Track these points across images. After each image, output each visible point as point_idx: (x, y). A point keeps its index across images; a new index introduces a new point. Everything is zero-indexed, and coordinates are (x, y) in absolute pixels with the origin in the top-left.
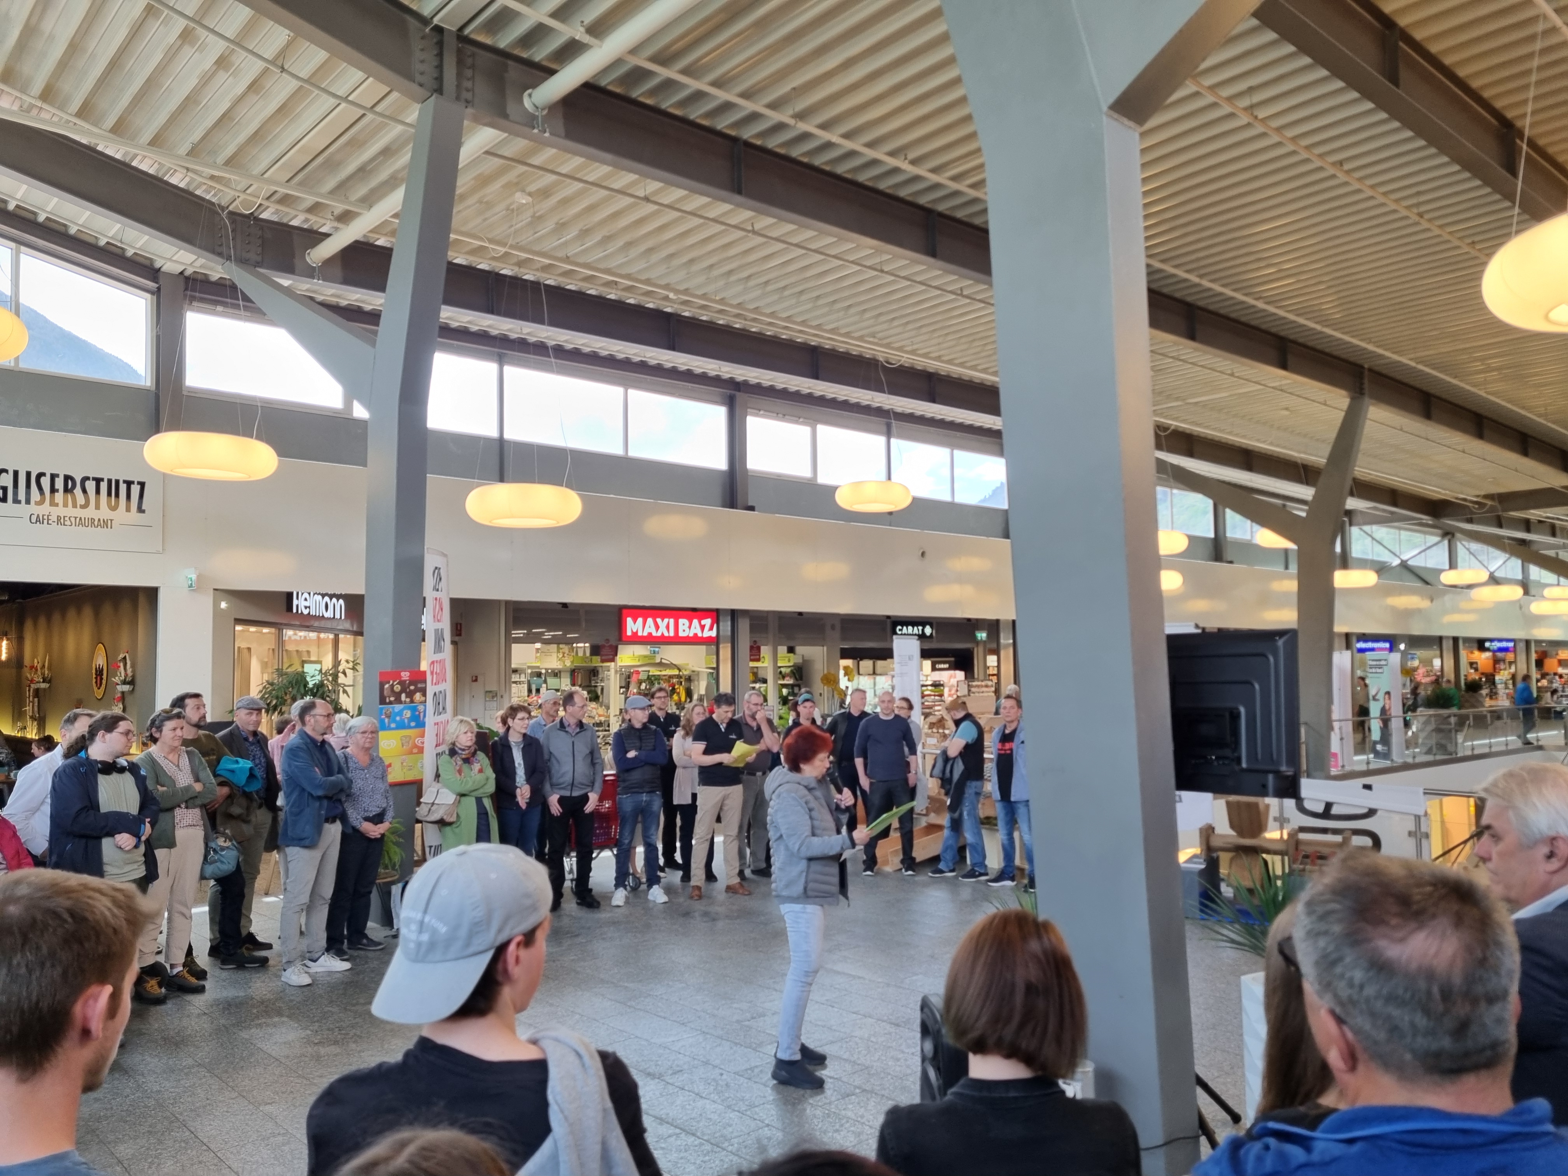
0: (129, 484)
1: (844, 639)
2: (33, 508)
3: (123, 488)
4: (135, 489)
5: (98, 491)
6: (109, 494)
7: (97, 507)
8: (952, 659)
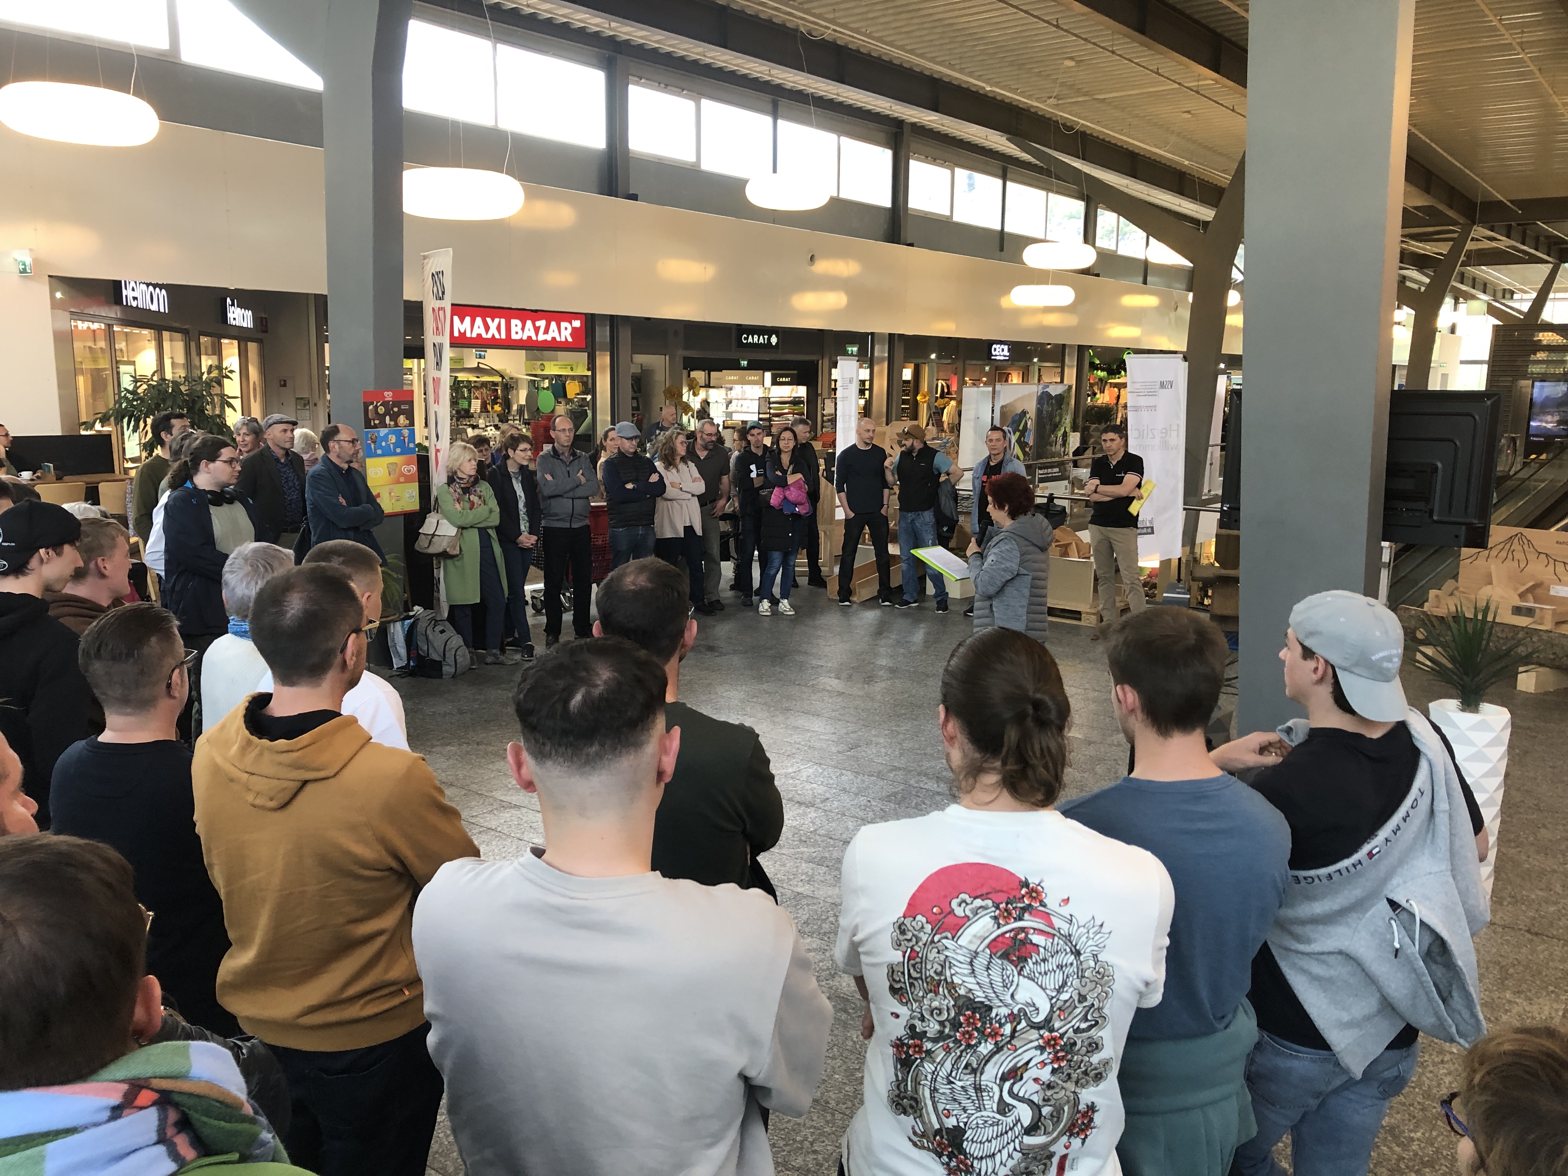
1: (686, 348)
8: (795, 372)
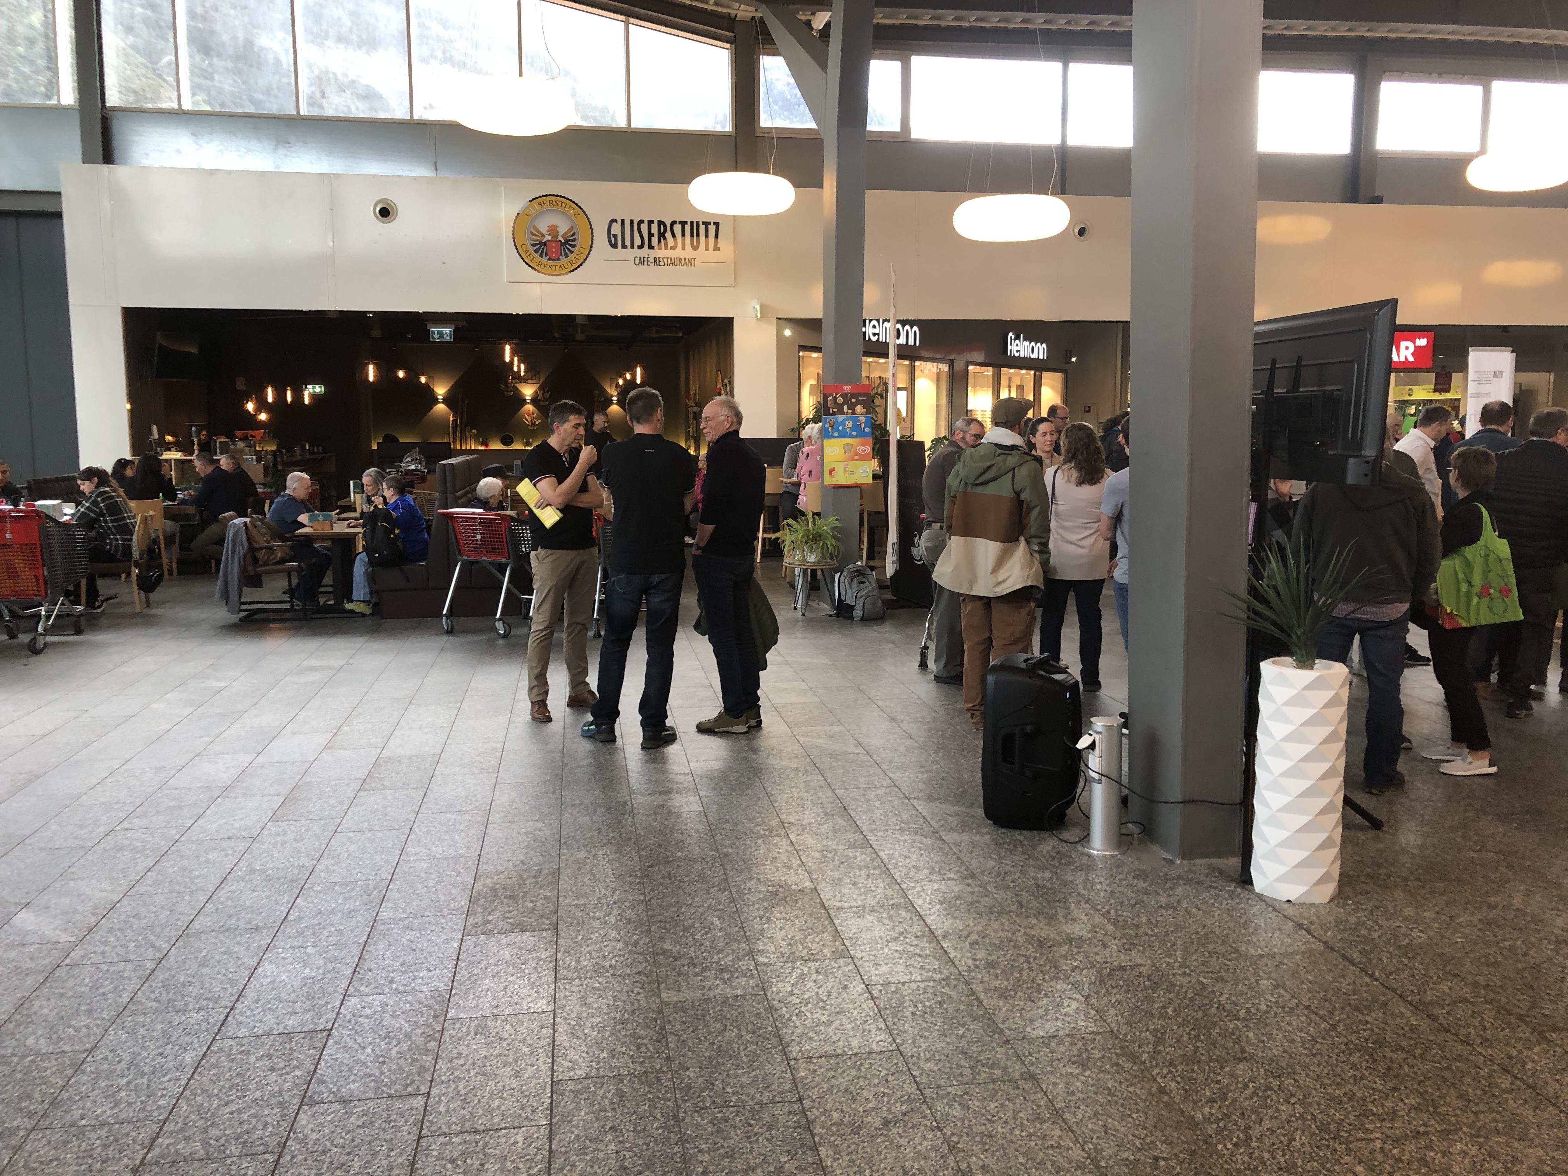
0: (707, 224)
2: (637, 252)
3: (702, 228)
4: (712, 229)
5: (683, 234)
6: (692, 235)
7: (684, 248)
